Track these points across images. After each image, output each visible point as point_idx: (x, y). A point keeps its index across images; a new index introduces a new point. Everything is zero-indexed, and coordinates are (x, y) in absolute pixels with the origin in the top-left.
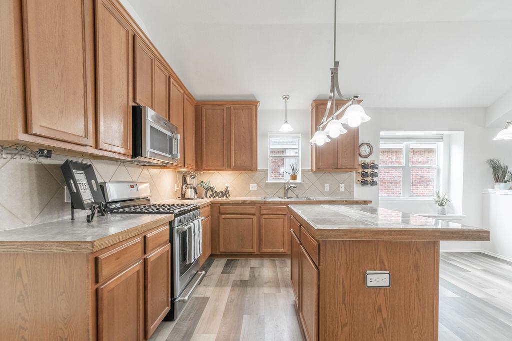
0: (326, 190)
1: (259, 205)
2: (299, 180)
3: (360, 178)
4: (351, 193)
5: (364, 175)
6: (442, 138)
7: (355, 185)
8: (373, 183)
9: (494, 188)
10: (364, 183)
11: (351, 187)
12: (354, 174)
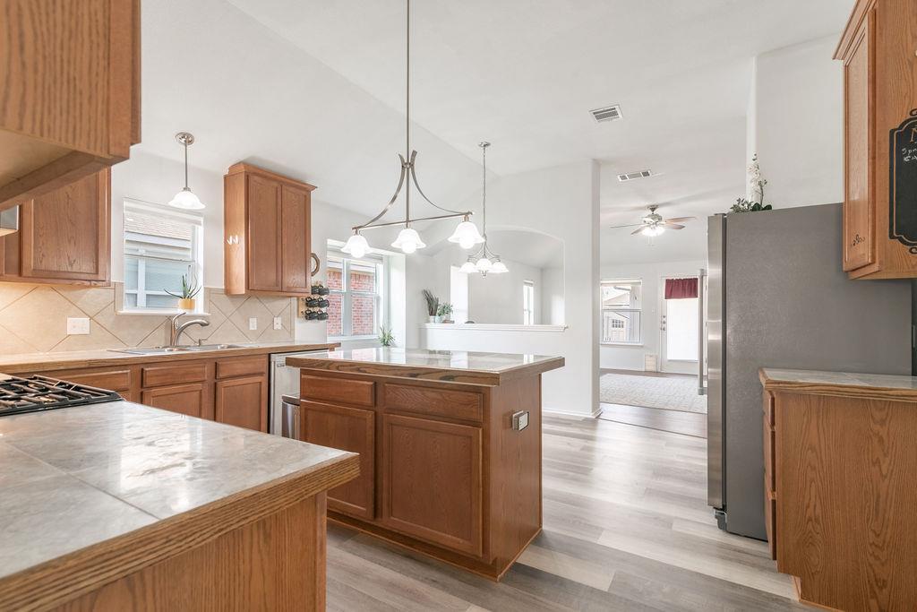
0: (251, 328)
1: (139, 368)
2: (199, 308)
3: (304, 309)
4: (291, 332)
5: (310, 303)
6: (381, 259)
7: (296, 318)
8: (322, 317)
9: (428, 322)
10: (310, 316)
11: (291, 322)
12: (294, 301)
